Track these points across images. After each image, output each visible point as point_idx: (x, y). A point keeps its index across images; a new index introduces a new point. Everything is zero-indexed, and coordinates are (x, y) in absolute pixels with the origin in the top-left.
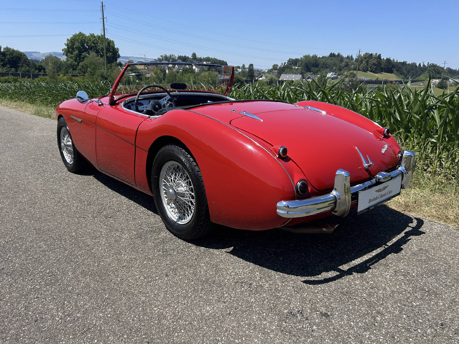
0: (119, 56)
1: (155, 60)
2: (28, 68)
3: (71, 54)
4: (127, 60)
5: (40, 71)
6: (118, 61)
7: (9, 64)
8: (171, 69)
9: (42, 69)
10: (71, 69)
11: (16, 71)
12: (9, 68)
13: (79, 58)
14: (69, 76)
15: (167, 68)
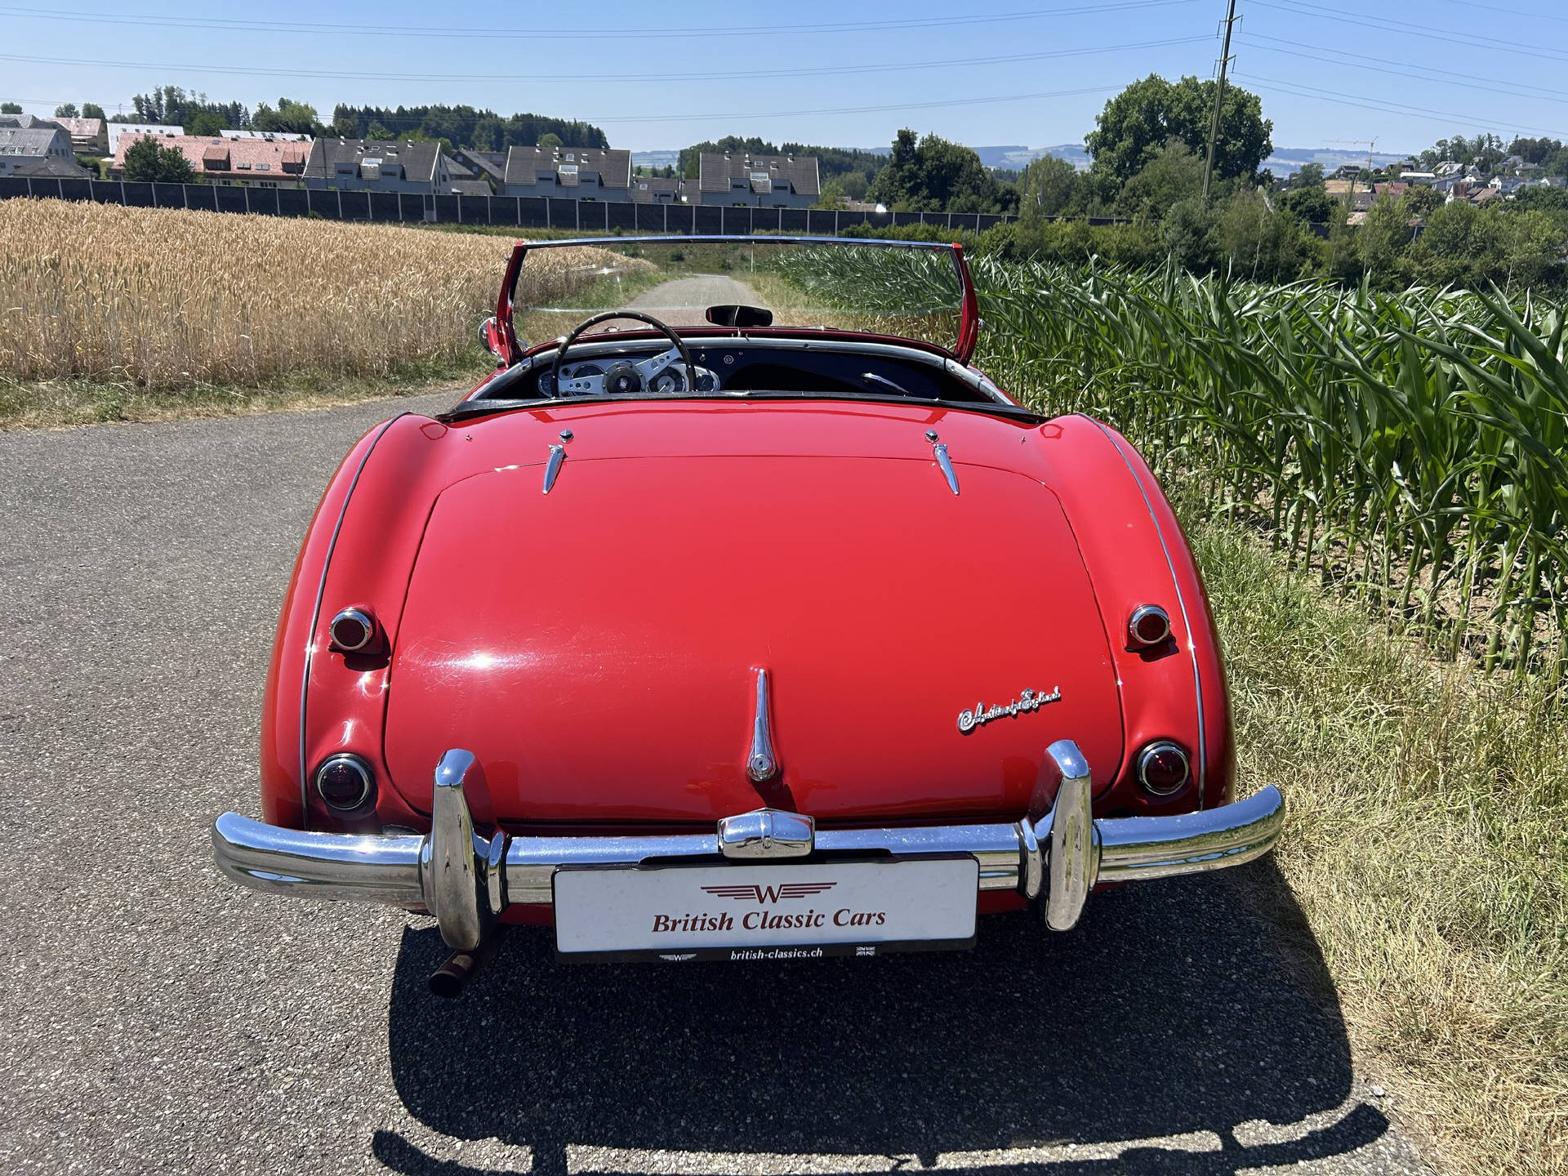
0: (1269, 150)
1: (1412, 158)
2: (974, 197)
3: (1108, 150)
4: (1302, 164)
5: (1005, 208)
6: (1260, 169)
7: (928, 188)
8: (1470, 192)
9: (1010, 201)
10: (1097, 200)
11: (943, 207)
12: (924, 198)
13: (1131, 162)
14: (1083, 221)
15: (1452, 191)
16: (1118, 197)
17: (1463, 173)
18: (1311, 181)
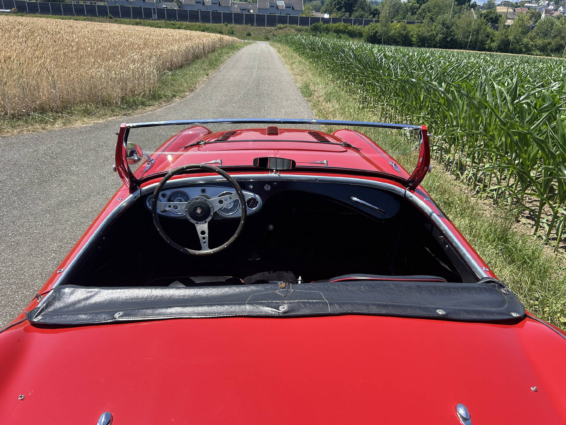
2: (362, 12)
5: (374, 17)
7: (345, 8)
8: (551, 12)
9: (376, 14)
10: (410, 14)
11: (350, 16)
12: (343, 12)
14: (404, 22)
15: (544, 12)
16: (417, 13)
17: (548, 5)
18: (491, 7)
